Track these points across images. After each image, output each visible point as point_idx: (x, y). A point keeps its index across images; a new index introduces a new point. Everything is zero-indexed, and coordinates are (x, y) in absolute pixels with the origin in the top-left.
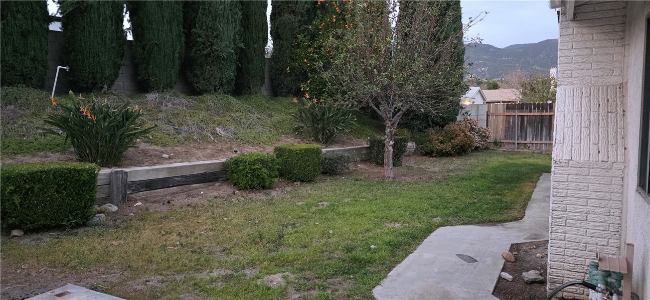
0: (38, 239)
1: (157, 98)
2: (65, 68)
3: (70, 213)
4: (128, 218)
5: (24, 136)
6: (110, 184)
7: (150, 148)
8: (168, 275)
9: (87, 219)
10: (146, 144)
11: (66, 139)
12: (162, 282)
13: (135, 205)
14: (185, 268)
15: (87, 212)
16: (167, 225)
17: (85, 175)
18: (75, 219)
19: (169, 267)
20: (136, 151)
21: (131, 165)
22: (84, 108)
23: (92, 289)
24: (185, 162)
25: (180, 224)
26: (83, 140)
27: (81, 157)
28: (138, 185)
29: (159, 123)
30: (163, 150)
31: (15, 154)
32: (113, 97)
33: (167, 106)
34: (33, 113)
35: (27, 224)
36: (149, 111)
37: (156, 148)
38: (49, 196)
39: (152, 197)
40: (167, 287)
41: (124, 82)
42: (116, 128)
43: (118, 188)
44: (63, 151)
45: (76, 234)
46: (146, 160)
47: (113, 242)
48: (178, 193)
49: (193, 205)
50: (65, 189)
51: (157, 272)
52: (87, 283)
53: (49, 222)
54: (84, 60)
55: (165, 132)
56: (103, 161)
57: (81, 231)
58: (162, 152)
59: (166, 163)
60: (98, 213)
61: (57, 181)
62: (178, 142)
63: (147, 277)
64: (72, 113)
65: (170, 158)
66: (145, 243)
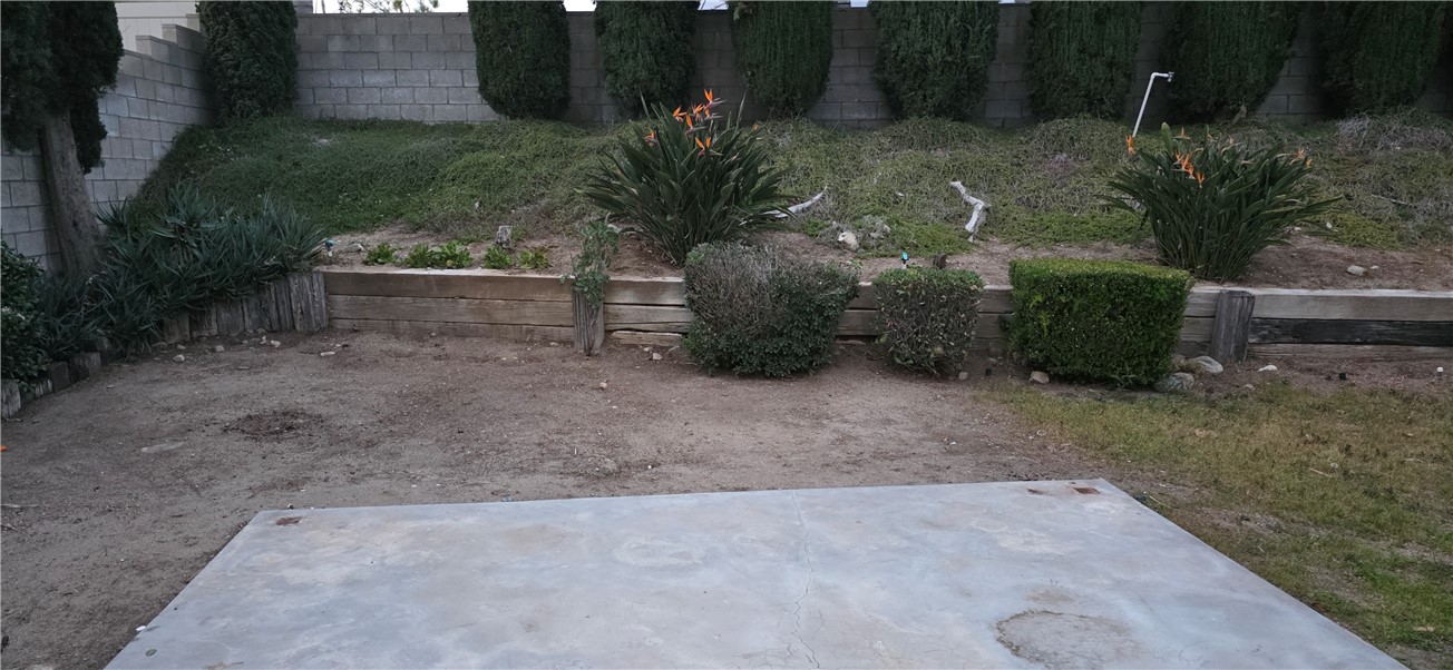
0: (1069, 395)
1: (1364, 129)
2: (1166, 75)
3: (1128, 359)
4: (1239, 392)
5: (1074, 209)
6: (1214, 317)
7: (1323, 248)
8: (1293, 521)
9: (1157, 378)
10: (1313, 239)
11: (1144, 220)
12: (1278, 529)
13: (1261, 370)
14: (1336, 518)
15: (1157, 364)
16: (1322, 424)
17: (1162, 291)
18: (1134, 373)
19: (1301, 507)
20: (1286, 253)
21: (1268, 283)
22: (1184, 158)
23: (1137, 499)
24: (1407, 288)
25: (1356, 428)
26: (1174, 222)
27: (1166, 256)
28: (1277, 327)
29: (1356, 191)
30: (1353, 254)
31: (1056, 241)
32: (1256, 131)
33: (1388, 148)
34: (1095, 168)
35: (1056, 366)
36: (1338, 161)
37: (1338, 249)
38: (1095, 321)
39: (1305, 358)
40: (1284, 541)
41: (1289, 96)
42: (1244, 201)
43: (1229, 328)
44: (1136, 243)
45: (1132, 401)
46: (1304, 274)
47: (1197, 432)
48: (1372, 361)
49: (1406, 394)
50: (1123, 314)
51: (1272, 509)
52: (1132, 488)
53: (1089, 369)
54: (1207, 56)
55: (1369, 212)
56: (1207, 267)
57: (1142, 396)
58: (1351, 261)
59: (1354, 287)
60: (1183, 370)
61: (1112, 297)
62: (1400, 239)
63: (1246, 511)
64: (1160, 168)
65: (1366, 275)
66: (1262, 449)
